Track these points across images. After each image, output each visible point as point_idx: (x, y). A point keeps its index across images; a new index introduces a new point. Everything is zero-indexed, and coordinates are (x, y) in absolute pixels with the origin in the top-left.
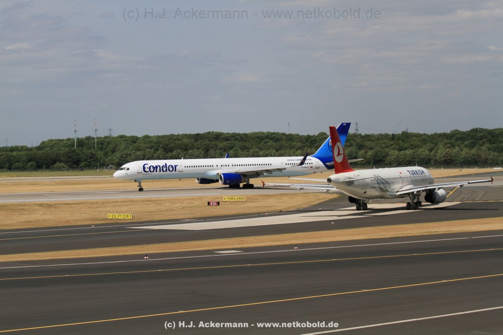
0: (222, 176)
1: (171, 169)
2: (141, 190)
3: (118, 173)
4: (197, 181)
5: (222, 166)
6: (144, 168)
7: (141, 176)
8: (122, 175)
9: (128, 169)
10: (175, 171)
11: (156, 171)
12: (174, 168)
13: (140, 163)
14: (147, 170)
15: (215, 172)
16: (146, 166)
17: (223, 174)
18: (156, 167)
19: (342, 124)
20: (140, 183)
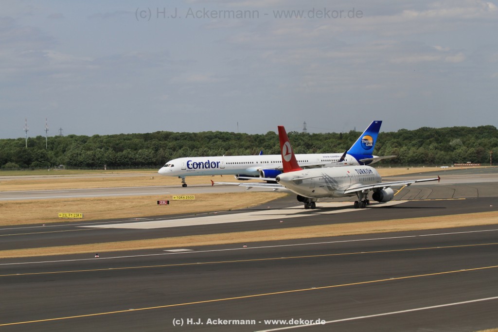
0: (263, 172)
1: (213, 166)
2: (185, 186)
3: (163, 170)
4: (235, 177)
5: (261, 162)
6: (188, 165)
7: (185, 172)
8: (166, 172)
9: (173, 166)
10: (218, 167)
11: (200, 168)
12: (217, 164)
13: (185, 160)
14: (191, 166)
15: (255, 169)
16: (190, 163)
17: (264, 170)
18: (200, 164)
19: (374, 122)
20: (183, 179)
